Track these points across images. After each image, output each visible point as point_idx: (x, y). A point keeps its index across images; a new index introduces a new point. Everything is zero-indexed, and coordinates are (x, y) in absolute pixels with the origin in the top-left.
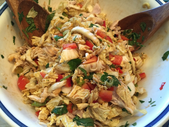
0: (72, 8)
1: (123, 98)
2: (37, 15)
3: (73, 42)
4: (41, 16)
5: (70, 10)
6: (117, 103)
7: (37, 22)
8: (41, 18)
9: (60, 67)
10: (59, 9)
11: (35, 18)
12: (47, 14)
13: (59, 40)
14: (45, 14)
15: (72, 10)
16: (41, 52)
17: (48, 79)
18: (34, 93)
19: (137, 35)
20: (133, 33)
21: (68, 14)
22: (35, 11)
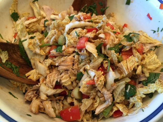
0: (30, 24)
1: (148, 41)
2: (7, 54)
3: (79, 39)
4: (11, 53)
5: (30, 27)
6: (147, 49)
7: (13, 61)
8: (13, 55)
9: (94, 64)
10: (22, 33)
11: (9, 58)
12: (15, 45)
13: (63, 49)
14: (14, 48)
15: (31, 26)
16: (55, 76)
17: (99, 80)
18: (96, 106)
19: (93, 6)
20: (89, 7)
21: (30, 32)
22: (4, 51)
